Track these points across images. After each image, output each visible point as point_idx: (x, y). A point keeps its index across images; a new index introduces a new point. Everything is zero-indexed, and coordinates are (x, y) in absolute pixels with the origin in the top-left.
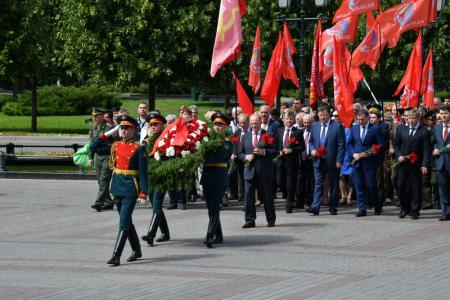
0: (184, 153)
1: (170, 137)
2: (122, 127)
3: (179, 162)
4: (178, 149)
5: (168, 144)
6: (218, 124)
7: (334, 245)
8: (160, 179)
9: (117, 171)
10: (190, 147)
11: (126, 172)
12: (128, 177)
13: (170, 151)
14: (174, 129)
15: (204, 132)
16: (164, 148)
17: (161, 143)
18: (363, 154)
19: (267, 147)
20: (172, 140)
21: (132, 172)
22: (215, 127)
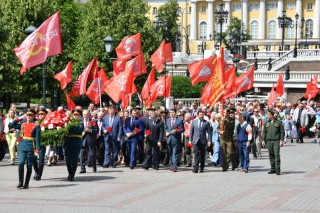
0: (58, 128)
1: (51, 119)
2: (28, 115)
3: (55, 132)
4: (55, 125)
5: (49, 122)
6: (77, 115)
7: (65, 198)
8: (45, 139)
9: (25, 138)
10: (62, 125)
11: (29, 138)
12: (30, 141)
13: (51, 126)
14: (53, 115)
15: (69, 119)
16: (47, 124)
17: (46, 122)
18: (131, 133)
19: (92, 128)
20: (52, 121)
21: (32, 139)
22: (74, 117)
